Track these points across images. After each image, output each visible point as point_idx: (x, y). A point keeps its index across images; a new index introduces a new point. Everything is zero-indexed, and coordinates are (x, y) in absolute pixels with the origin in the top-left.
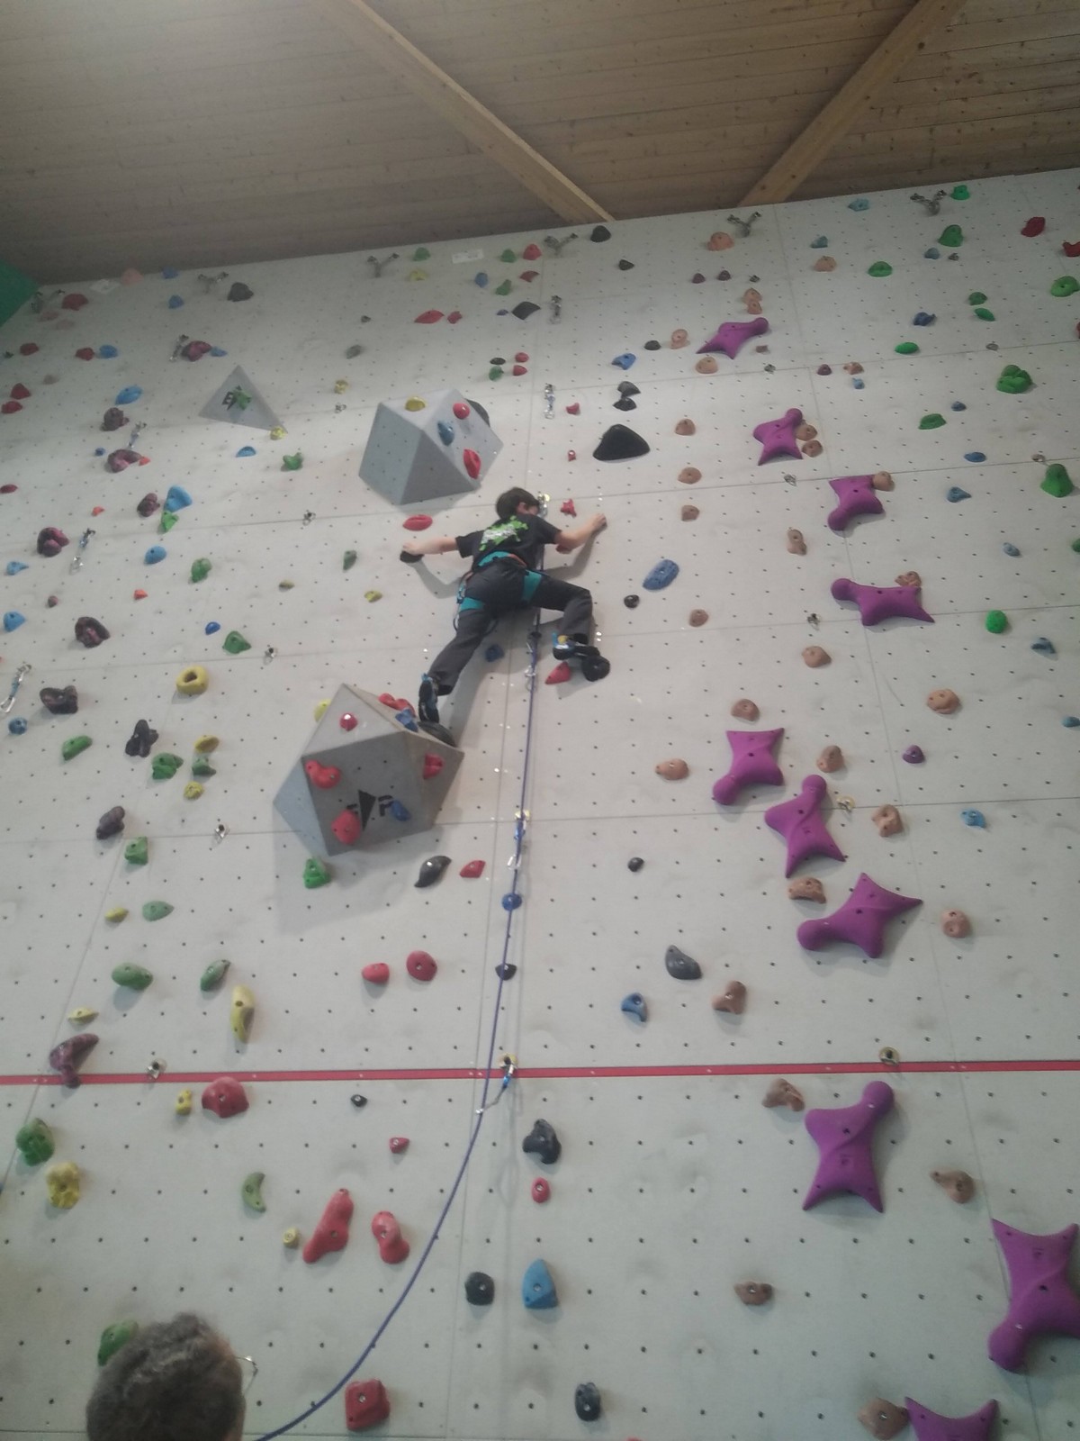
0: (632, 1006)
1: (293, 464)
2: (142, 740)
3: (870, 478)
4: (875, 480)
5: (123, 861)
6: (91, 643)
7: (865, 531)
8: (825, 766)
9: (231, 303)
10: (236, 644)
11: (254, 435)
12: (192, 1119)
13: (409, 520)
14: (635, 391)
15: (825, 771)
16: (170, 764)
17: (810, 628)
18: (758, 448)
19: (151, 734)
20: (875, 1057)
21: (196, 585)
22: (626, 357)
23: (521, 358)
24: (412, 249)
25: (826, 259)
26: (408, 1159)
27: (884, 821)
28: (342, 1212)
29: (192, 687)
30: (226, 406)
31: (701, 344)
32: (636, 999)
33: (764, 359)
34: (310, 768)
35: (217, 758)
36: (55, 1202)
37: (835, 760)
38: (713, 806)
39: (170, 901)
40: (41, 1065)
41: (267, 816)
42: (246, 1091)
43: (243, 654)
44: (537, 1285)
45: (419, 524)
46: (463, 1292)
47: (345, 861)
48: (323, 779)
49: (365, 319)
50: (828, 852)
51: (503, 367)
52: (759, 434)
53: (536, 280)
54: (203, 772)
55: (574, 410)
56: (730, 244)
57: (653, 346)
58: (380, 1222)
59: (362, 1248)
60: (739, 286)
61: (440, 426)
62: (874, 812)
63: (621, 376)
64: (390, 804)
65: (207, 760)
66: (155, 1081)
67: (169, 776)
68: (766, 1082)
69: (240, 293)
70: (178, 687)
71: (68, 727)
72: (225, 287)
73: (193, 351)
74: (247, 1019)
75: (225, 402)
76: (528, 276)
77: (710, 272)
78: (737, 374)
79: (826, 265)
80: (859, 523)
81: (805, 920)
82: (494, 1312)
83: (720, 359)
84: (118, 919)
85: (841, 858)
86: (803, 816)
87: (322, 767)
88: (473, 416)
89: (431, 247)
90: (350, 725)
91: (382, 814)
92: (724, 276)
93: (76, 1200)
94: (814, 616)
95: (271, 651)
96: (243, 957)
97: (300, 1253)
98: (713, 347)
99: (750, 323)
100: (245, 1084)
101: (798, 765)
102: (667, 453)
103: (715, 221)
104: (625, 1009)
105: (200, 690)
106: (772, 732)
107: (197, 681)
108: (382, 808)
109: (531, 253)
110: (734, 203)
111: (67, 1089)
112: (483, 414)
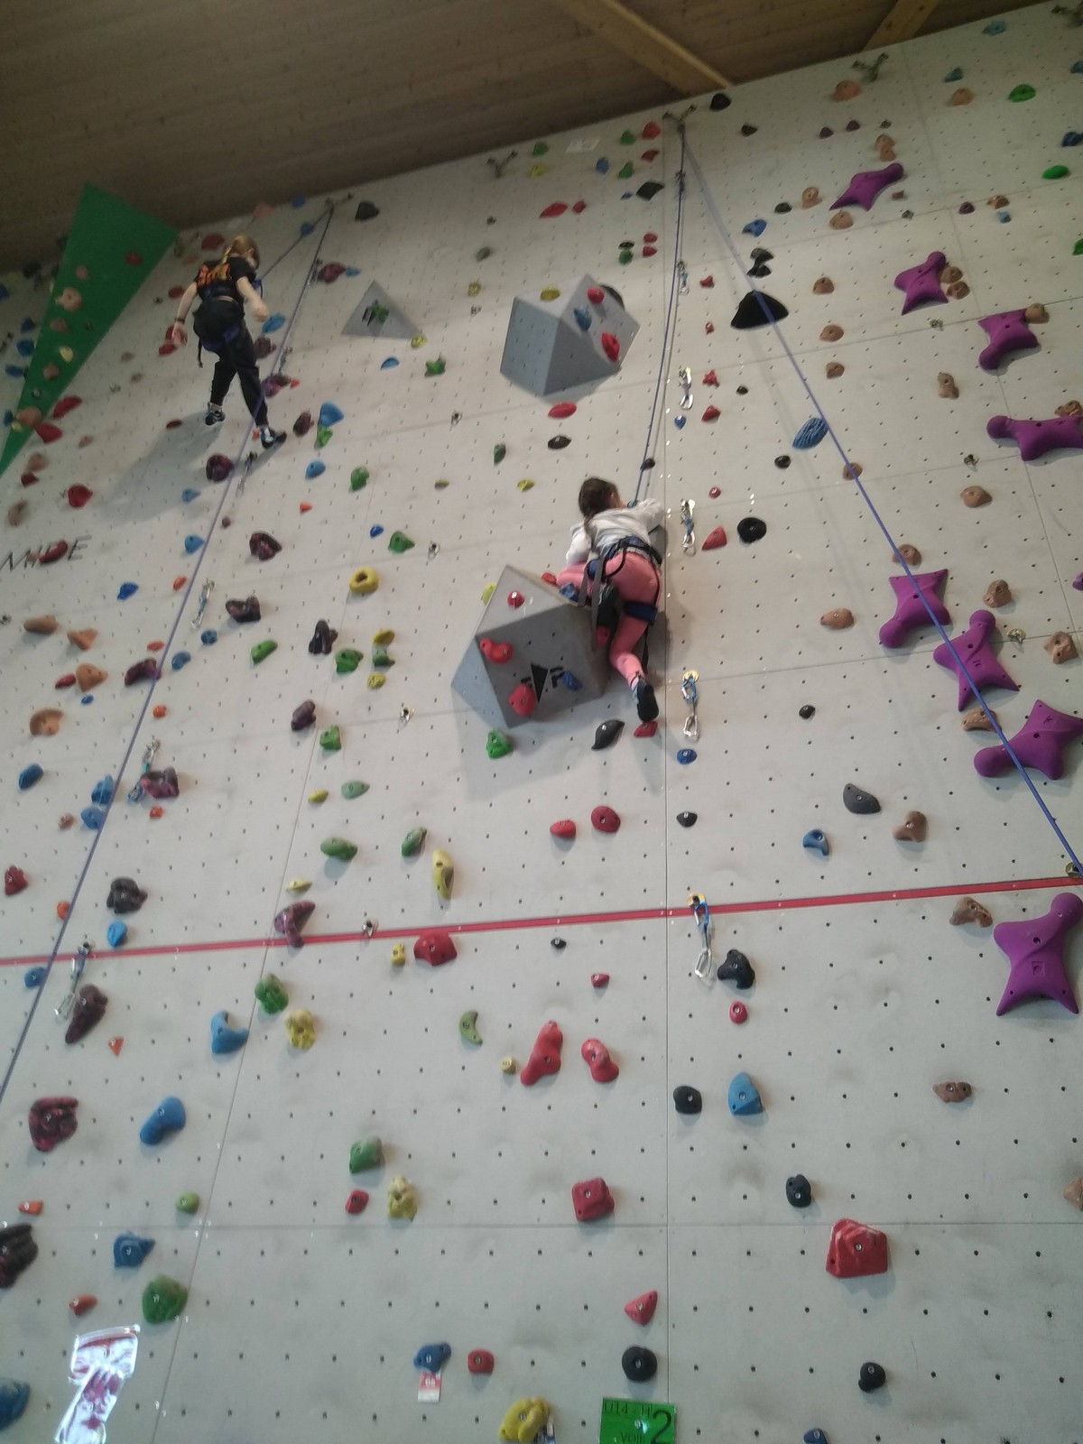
0: (813, 841)
1: (436, 369)
2: (323, 640)
3: (1023, 312)
4: (1027, 314)
5: (319, 748)
6: (265, 556)
7: (1020, 367)
8: (992, 601)
9: (360, 225)
10: (401, 544)
11: (396, 346)
12: (406, 968)
13: (554, 408)
14: (768, 256)
15: (992, 606)
16: (352, 658)
17: (968, 469)
18: (901, 297)
19: (330, 634)
20: (1062, 872)
21: (357, 493)
22: (757, 223)
23: (650, 238)
24: (530, 146)
25: (962, 91)
26: (609, 991)
27: (1056, 649)
28: (552, 1042)
29: (364, 587)
30: (366, 323)
31: (834, 200)
32: (817, 834)
33: (903, 205)
34: (484, 645)
35: (393, 650)
36: (296, 1043)
37: (1002, 594)
38: (881, 650)
39: (366, 780)
40: (267, 930)
41: (447, 698)
42: (453, 941)
43: (408, 552)
44: (742, 1094)
45: (564, 411)
46: (673, 1103)
47: (524, 731)
48: (497, 654)
49: (491, 221)
50: (1002, 682)
51: (633, 250)
52: (900, 283)
53: (658, 159)
54: (383, 663)
55: (708, 283)
56: (857, 92)
57: (783, 208)
58: (589, 1047)
59: (575, 1070)
60: (870, 133)
61: (576, 312)
62: (1046, 640)
63: (752, 243)
64: (561, 675)
65: (386, 652)
66: (369, 938)
67: (352, 669)
68: (953, 903)
69: (367, 212)
70: (351, 588)
71: (253, 635)
72: (353, 207)
73: (329, 274)
74: (448, 878)
75: (364, 317)
76: (650, 156)
77: (838, 124)
78: (873, 225)
79: (963, 98)
80: (1013, 360)
81: (981, 749)
82: (704, 1119)
83: (854, 211)
84: (320, 799)
85: (1016, 688)
86: (971, 650)
87: (494, 645)
88: (608, 300)
89: (550, 140)
90: (518, 602)
91: (555, 685)
92: (853, 126)
93: (312, 1042)
94: (971, 457)
95: (434, 546)
96: (437, 825)
97: (518, 1078)
98: (845, 201)
99: (882, 171)
100: (453, 936)
101: (964, 603)
102: (806, 313)
103: (841, 69)
104: (807, 845)
105: (372, 589)
106: (935, 573)
107: (369, 580)
108: (554, 679)
109: (650, 131)
110: (859, 48)
111: (292, 949)
112: (618, 298)
